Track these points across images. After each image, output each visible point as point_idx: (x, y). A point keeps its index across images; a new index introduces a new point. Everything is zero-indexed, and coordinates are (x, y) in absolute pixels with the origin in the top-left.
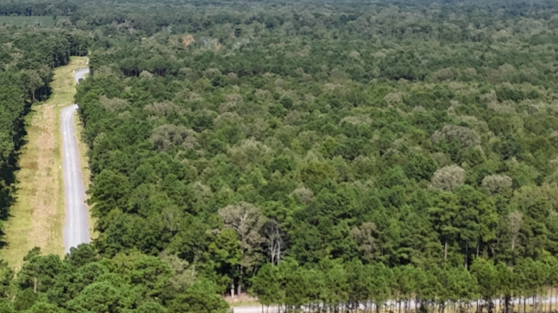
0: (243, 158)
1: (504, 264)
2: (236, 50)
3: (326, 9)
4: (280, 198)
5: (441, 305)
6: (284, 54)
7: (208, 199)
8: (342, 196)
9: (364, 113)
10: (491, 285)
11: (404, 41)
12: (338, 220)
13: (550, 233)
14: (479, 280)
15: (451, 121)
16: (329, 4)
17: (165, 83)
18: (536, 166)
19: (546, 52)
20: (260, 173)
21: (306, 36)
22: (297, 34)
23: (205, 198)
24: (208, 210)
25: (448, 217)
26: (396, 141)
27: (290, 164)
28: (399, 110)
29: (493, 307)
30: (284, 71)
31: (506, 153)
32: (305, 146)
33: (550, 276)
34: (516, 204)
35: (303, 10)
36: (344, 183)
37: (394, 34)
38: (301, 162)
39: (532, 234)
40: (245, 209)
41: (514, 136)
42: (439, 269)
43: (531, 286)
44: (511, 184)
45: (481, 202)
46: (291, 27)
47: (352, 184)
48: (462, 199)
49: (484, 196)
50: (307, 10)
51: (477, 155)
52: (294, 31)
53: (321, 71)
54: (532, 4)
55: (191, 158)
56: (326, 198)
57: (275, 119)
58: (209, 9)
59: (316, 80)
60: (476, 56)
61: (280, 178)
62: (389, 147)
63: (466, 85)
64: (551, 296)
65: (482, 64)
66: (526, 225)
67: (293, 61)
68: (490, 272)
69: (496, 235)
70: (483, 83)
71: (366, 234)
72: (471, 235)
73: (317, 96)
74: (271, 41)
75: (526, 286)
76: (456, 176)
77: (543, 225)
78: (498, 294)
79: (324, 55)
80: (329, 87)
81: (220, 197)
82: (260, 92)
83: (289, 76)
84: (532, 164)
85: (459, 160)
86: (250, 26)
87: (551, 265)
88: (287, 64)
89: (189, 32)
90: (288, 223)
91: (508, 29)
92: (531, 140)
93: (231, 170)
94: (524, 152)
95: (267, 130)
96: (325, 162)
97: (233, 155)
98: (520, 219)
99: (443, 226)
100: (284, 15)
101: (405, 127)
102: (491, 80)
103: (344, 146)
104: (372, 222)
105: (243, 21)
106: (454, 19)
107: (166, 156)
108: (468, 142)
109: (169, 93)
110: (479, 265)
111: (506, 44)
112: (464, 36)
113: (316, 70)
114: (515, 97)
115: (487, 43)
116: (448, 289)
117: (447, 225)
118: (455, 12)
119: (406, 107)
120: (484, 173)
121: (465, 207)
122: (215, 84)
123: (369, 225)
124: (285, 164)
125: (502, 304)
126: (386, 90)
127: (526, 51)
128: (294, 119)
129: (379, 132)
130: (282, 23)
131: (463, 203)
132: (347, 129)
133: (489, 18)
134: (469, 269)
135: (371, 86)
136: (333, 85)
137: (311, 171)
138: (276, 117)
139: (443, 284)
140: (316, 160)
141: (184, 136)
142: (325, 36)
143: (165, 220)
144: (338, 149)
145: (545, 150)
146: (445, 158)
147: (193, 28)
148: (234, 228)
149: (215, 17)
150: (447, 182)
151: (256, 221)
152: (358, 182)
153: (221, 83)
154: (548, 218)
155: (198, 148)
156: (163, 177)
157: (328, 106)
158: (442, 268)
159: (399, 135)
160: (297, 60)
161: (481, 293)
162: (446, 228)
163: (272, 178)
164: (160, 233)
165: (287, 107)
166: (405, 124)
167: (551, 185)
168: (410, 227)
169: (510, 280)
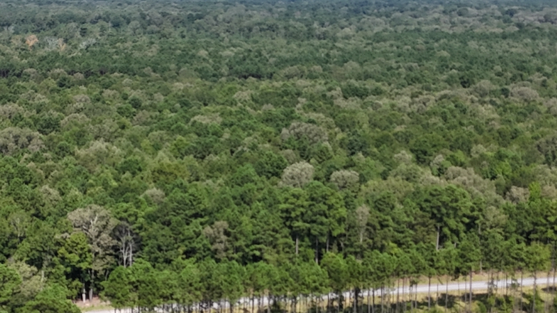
0: (92, 160)
1: (353, 257)
2: (81, 50)
3: (173, 8)
4: (131, 199)
5: (294, 300)
6: (132, 54)
7: (57, 203)
8: (193, 196)
9: (214, 112)
10: (341, 279)
11: (252, 39)
12: (190, 219)
13: (396, 226)
14: (329, 274)
15: (299, 118)
16: (175, 3)
17: (9, 85)
18: (381, 161)
19: (388, 49)
20: (110, 174)
21: (154, 35)
22: (144, 33)
23: (54, 202)
24: (57, 214)
25: (298, 213)
26: (246, 139)
27: (140, 165)
28: (248, 108)
29: (343, 300)
30: (133, 71)
31: (353, 148)
32: (155, 146)
33: (398, 267)
34: (363, 199)
35: (149, 9)
36: (195, 182)
37: (242, 33)
38: (152, 163)
39: (379, 227)
40: (95, 212)
41: (359, 132)
42: (291, 264)
43: (379, 278)
44: (358, 179)
45: (329, 198)
46: (138, 26)
47: (204, 183)
48: (311, 194)
49: (333, 191)
50: (153, 9)
51: (325, 151)
52: (141, 30)
53: (170, 70)
54: (374, 2)
55: (38, 161)
56: (177, 198)
57: (124, 119)
58: (53, 9)
59: (165, 80)
60: (322, 54)
61: (130, 179)
62: (239, 146)
63: (313, 82)
64: (398, 287)
65: (327, 62)
66: (373, 218)
67: (141, 60)
68: (340, 265)
69: (345, 229)
70: (329, 81)
71: (219, 233)
72: (321, 230)
73: (166, 95)
74: (118, 41)
75: (374, 279)
76: (306, 173)
77: (389, 218)
78: (347, 287)
79: (172, 54)
80: (178, 86)
81: (69, 200)
82: (108, 92)
83: (137, 76)
84: (378, 158)
85: (307, 157)
86: (96, 25)
87: (398, 257)
88: (135, 63)
89: (33, 32)
90: (140, 225)
91: (351, 27)
92: (376, 135)
93: (79, 172)
94: (369, 147)
95: (116, 131)
96: (176, 162)
97: (82, 157)
98: (367, 213)
99: (295, 222)
100: (130, 14)
101: (255, 125)
102: (336, 77)
103: (195, 145)
104: (224, 220)
105: (88, 20)
106: (300, 17)
107: (10, 160)
108: (316, 138)
109: (12, 95)
110: (329, 260)
111: (350, 42)
112: (310, 35)
113: (164, 70)
114: (360, 94)
115: (332, 41)
116: (300, 285)
117: (298, 221)
118: (300, 10)
119: (255, 106)
120: (332, 169)
121: (314, 203)
122: (61, 85)
123: (222, 224)
124: (135, 165)
125: (352, 297)
126: (235, 88)
127: (369, 48)
128: (144, 119)
129: (229, 131)
130: (128, 23)
131: (313, 199)
132: (197, 128)
133: (333, 17)
134: (319, 263)
135: (220, 85)
136: (182, 84)
137: (161, 171)
138: (125, 117)
139: (295, 280)
140: (167, 161)
141: (30, 139)
142: (173, 35)
143: (12, 226)
144: (189, 149)
145: (389, 144)
146: (294, 155)
147: (36, 28)
148: (85, 231)
149: (59, 16)
150: (296, 179)
151: (107, 223)
152: (210, 181)
153: (67, 84)
154: (394, 211)
155: (45, 151)
156: (8, 182)
157: (178, 105)
158: (294, 263)
159: (249, 133)
160: (145, 59)
161: (332, 287)
162: (296, 224)
163: (121, 180)
164: (7, 239)
165: (135, 108)
166: (255, 122)
167: (396, 178)
168: (262, 224)
169: (359, 273)
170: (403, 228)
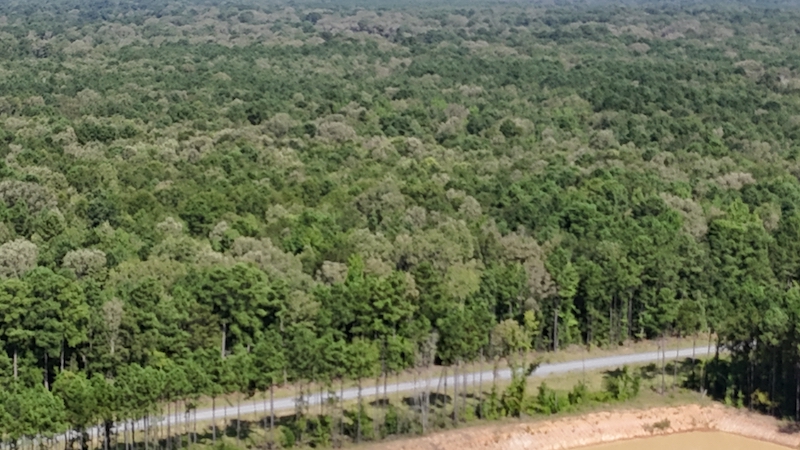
1: (101, 376)
5: (13, 445)
10: (84, 409)
13: (163, 326)
14: (66, 403)
15: (11, 174)
18: (138, 233)
19: (142, 70)
25: (16, 316)
29: (89, 440)
31: (96, 217)
33: (166, 386)
34: (114, 290)
39: (138, 330)
41: (104, 192)
42: (7, 393)
43: (140, 403)
44: (105, 261)
45: (62, 291)
48: (35, 288)
49: (67, 280)
51: (54, 223)
54: (118, 3)
60: (43, 78)
63: (31, 120)
64: (169, 415)
65: (51, 91)
66: (129, 317)
68: (82, 389)
69: (88, 335)
70: (55, 118)
72: (51, 338)
75: (133, 405)
76: (25, 256)
77: (152, 315)
78: (94, 419)
84: (133, 229)
85: (27, 231)
87: (167, 371)
91: (85, 38)
92: (129, 196)
94: (120, 215)
98: (121, 310)
99: (9, 329)
102: (66, 112)
106: (6, 24)
108: (38, 203)
110: (65, 382)
111: (85, 61)
112: (23, 50)
114: (103, 136)
115: (57, 58)
116: (21, 422)
117: (15, 327)
118: (7, 15)
120: (65, 248)
121: (40, 299)
125: (101, 434)
127: (114, 69)
131: (37, 294)
133: (57, 24)
134: (50, 389)
139: (13, 415)
145: (149, 209)
146: (7, 230)
150: (11, 265)
154: (159, 305)
158: (11, 391)
161: (70, 421)
162: (13, 332)
167: (161, 258)
169: (110, 398)
170: (174, 328)
